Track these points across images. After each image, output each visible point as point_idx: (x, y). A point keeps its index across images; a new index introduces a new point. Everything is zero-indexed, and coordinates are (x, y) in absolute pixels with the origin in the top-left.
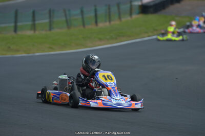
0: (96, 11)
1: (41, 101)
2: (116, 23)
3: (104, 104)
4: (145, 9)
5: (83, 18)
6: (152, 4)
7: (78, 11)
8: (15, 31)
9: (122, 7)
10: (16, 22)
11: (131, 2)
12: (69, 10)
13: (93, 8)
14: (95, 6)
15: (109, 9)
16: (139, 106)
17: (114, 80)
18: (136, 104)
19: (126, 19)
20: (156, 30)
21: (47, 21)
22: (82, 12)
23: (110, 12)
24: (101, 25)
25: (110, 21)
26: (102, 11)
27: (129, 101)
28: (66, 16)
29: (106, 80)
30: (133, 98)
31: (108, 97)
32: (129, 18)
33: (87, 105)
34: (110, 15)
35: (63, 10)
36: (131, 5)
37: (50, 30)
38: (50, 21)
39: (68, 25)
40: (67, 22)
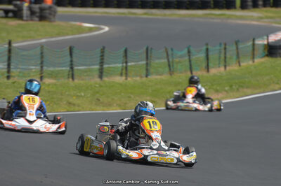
2: (233, 68)
4: (271, 50)
5: (190, 60)
7: (185, 51)
8: (101, 77)
9: (241, 46)
10: (102, 63)
11: (254, 40)
12: (172, 50)
13: (204, 48)
14: (207, 44)
15: (225, 49)
19: (247, 63)
21: (144, 62)
22: (189, 52)
23: (225, 54)
24: (213, 71)
25: (225, 67)
28: (168, 57)
32: (251, 62)
34: (225, 57)
35: (164, 49)
36: (254, 44)
37: (147, 76)
38: (147, 64)
39: (170, 69)
40: (169, 66)
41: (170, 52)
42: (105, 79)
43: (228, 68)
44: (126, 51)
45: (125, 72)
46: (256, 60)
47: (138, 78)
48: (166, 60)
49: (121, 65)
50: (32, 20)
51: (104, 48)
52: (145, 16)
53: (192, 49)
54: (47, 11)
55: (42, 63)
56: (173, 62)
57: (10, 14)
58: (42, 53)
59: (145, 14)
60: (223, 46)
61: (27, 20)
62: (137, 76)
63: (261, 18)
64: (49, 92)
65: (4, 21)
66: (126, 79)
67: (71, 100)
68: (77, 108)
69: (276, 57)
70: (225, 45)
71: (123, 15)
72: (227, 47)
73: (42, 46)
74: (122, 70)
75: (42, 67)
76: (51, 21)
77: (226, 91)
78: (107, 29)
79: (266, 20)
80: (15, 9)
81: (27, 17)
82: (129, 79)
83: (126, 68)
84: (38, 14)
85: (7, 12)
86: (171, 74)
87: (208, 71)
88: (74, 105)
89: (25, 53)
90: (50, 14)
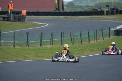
4: (118, 33)
5: (81, 38)
8: (41, 45)
9: (104, 31)
10: (41, 40)
11: (110, 28)
14: (89, 30)
15: (97, 32)
21: (60, 39)
22: (80, 34)
23: (97, 34)
24: (91, 42)
32: (108, 38)
34: (97, 36)
35: (69, 33)
36: (110, 30)
37: (61, 45)
38: (62, 39)
39: (72, 42)
40: (72, 40)
41: (72, 34)
42: (43, 46)
43: (98, 41)
44: (52, 34)
45: (52, 43)
46: (111, 37)
47: (58, 46)
48: (70, 38)
49: (50, 40)
50: (15, 22)
51: (42, 33)
52: (65, 19)
53: (82, 33)
54: (22, 18)
55: (14, 39)
56: (73, 38)
57: (6, 19)
58: (14, 35)
59: (65, 18)
60: (96, 31)
61: (13, 22)
62: (57, 45)
63: (115, 19)
64: (16, 52)
65: (3, 22)
66: (52, 46)
67: (25, 55)
68: (27, 59)
69: (120, 36)
70: (97, 30)
71: (55, 19)
72: (98, 31)
73: (14, 32)
74: (51, 42)
75: (14, 41)
76: (23, 22)
77: (96, 51)
78: (48, 25)
79: (117, 20)
80: (8, 17)
81: (13, 20)
82: (53, 46)
83: (52, 41)
84: (17, 19)
85: (4, 18)
86: (72, 44)
87: (89, 42)
88: (27, 57)
89: (7, 35)
90: (23, 19)
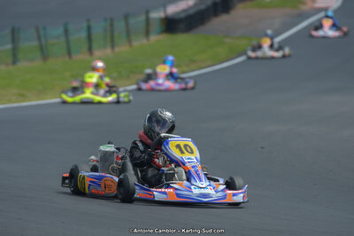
0: (89, 28)
1: (68, 190)
2: (122, 49)
3: (178, 195)
4: (171, 25)
5: (68, 42)
6: (182, 15)
7: (60, 31)
9: (132, 21)
11: (147, 12)
12: (44, 28)
13: (85, 25)
14: (88, 20)
15: (112, 25)
16: (239, 198)
17: (197, 153)
18: (234, 195)
19: (139, 42)
20: (194, 61)
21: (9, 46)
22: (66, 31)
23: (112, 31)
24: (97, 53)
25: (113, 47)
26: (98, 28)
27: (223, 191)
28: (39, 38)
29: (182, 153)
30: (230, 185)
31: (186, 183)
32: (145, 41)
33: (148, 197)
34: (112, 36)
35: (34, 29)
36: (148, 19)
37: (14, 63)
38: (14, 48)
39: (43, 54)
40: (42, 49)
41: (42, 33)
43: (117, 50)
46: (153, 38)
47: (3, 67)
48: (35, 43)
56: (46, 45)
60: (109, 22)
70: (112, 20)
72: (114, 23)
86: (44, 60)
87: (91, 54)
